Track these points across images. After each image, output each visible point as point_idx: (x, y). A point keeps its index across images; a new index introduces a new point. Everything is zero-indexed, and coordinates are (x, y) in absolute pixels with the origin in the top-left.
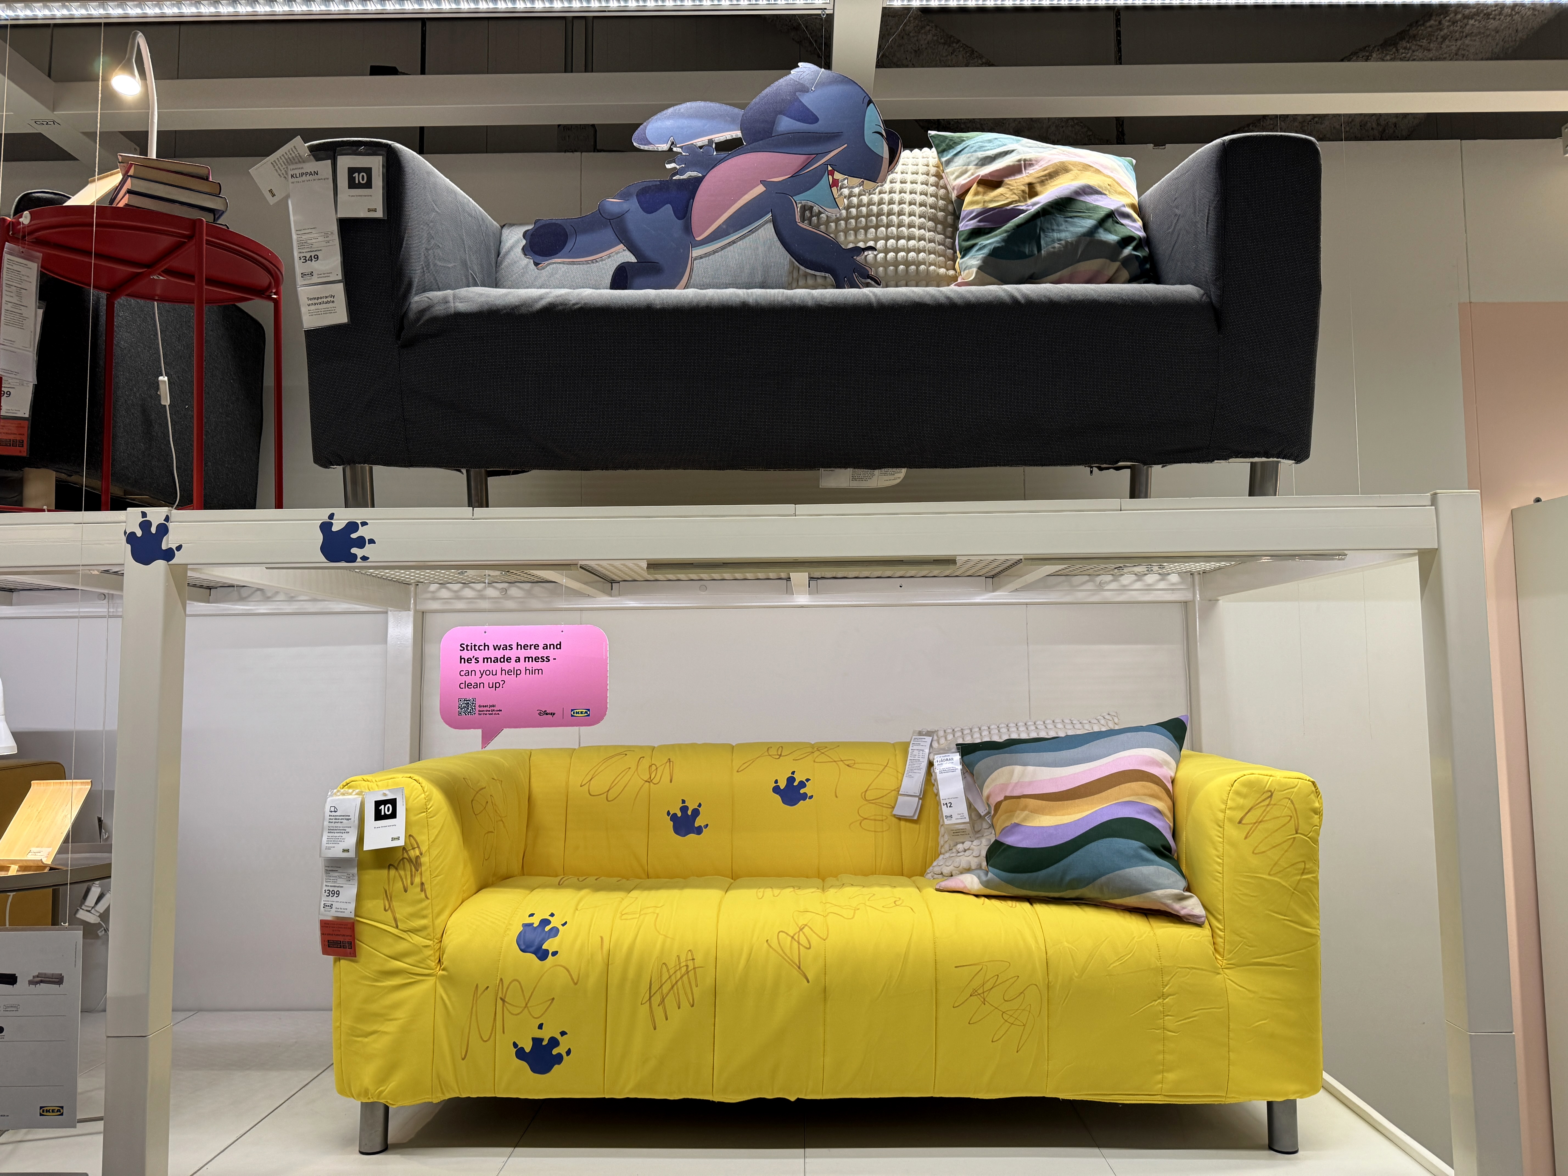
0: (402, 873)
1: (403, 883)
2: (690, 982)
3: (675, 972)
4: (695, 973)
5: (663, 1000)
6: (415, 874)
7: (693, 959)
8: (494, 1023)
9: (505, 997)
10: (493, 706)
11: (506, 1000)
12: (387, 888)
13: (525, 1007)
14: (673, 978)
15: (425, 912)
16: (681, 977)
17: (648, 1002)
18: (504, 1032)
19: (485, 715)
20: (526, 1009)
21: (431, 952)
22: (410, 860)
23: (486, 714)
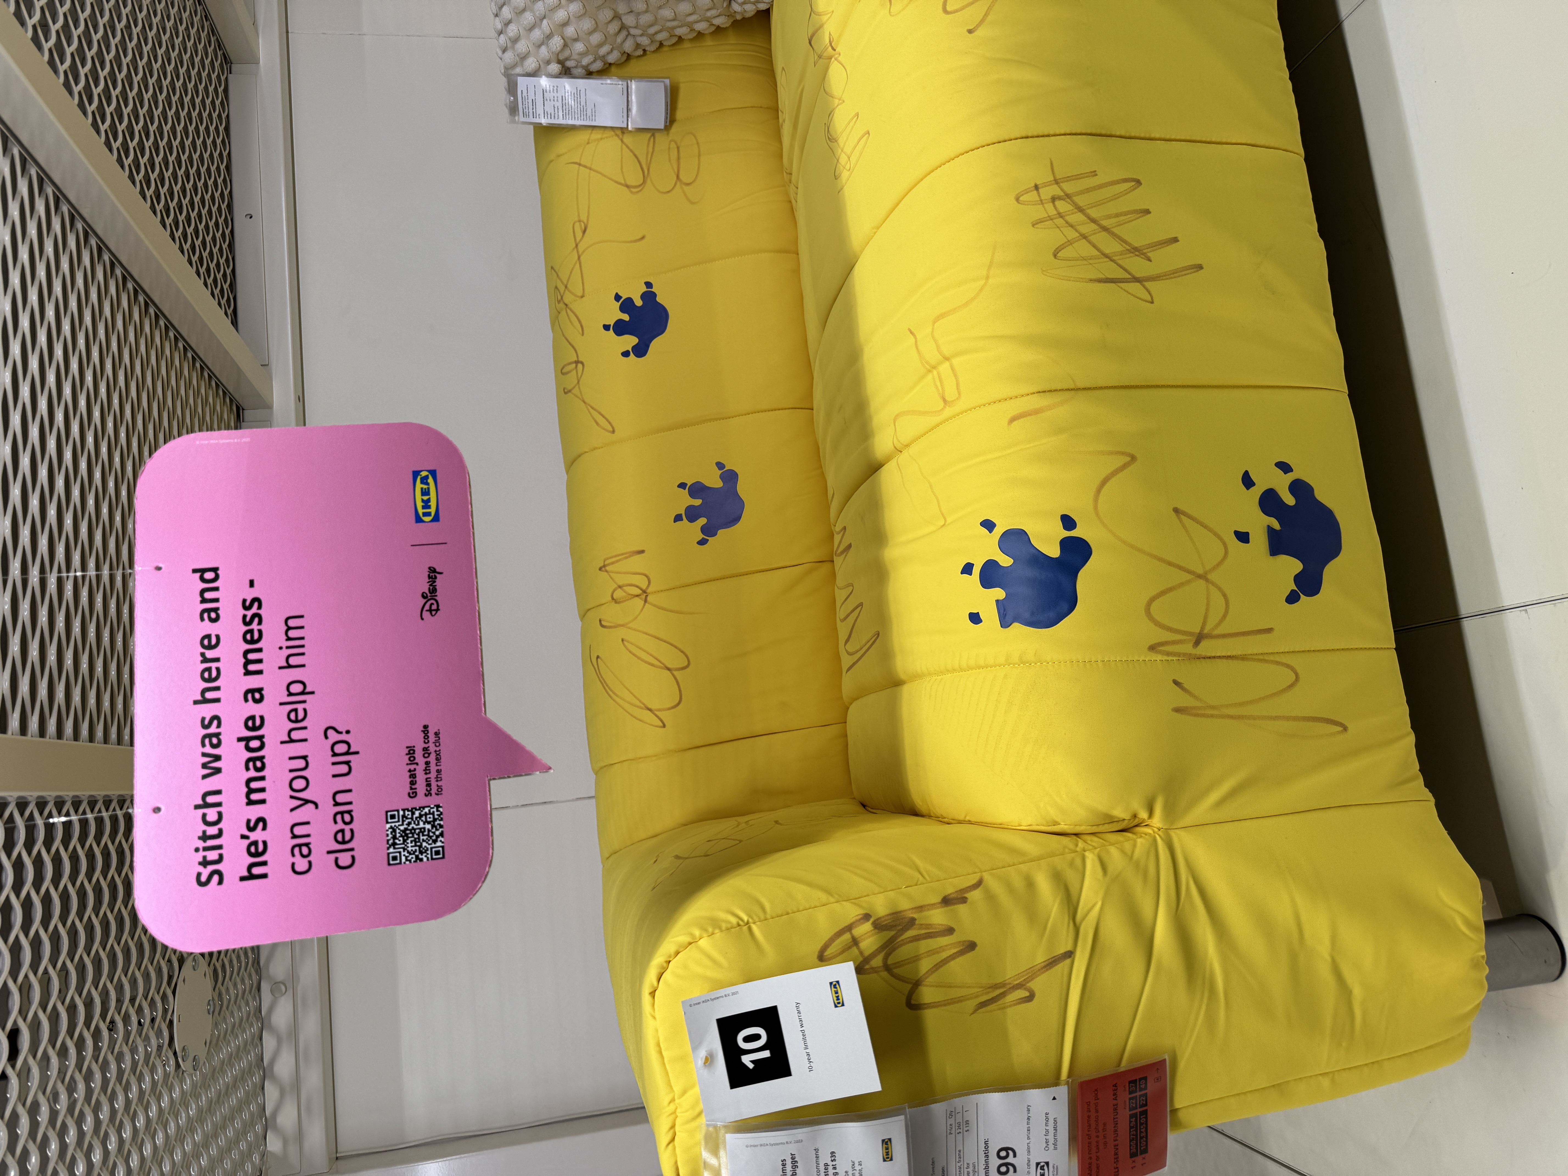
0: (925, 965)
1: (953, 957)
2: (1088, 190)
3: (1072, 226)
4: (1068, 179)
5: (1137, 251)
6: (922, 926)
7: (1036, 187)
8: (1254, 660)
9: (1191, 634)
10: (411, 751)
11: (1198, 631)
12: (972, 1004)
13: (1207, 580)
14: (1084, 229)
15: (1018, 883)
16: (1081, 210)
17: (1146, 284)
18: (1270, 630)
19: (443, 775)
20: (1209, 577)
21: (1113, 850)
22: (889, 947)
23: (439, 771)
